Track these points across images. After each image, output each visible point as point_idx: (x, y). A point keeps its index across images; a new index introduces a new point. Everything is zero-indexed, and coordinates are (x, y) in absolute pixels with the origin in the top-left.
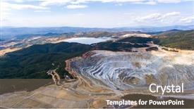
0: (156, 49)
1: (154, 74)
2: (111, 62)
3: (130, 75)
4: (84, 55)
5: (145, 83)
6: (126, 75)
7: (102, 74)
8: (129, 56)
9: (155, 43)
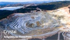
0: (39, 10)
1: (39, 21)
2: (22, 18)
3: (31, 23)
4: (8, 17)
5: (36, 25)
6: (29, 23)
7: (18, 26)
8: (30, 14)
9: (39, 8)
